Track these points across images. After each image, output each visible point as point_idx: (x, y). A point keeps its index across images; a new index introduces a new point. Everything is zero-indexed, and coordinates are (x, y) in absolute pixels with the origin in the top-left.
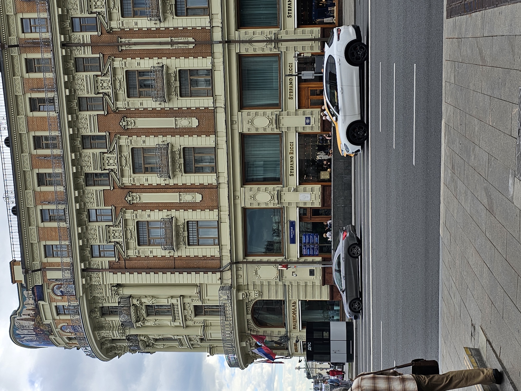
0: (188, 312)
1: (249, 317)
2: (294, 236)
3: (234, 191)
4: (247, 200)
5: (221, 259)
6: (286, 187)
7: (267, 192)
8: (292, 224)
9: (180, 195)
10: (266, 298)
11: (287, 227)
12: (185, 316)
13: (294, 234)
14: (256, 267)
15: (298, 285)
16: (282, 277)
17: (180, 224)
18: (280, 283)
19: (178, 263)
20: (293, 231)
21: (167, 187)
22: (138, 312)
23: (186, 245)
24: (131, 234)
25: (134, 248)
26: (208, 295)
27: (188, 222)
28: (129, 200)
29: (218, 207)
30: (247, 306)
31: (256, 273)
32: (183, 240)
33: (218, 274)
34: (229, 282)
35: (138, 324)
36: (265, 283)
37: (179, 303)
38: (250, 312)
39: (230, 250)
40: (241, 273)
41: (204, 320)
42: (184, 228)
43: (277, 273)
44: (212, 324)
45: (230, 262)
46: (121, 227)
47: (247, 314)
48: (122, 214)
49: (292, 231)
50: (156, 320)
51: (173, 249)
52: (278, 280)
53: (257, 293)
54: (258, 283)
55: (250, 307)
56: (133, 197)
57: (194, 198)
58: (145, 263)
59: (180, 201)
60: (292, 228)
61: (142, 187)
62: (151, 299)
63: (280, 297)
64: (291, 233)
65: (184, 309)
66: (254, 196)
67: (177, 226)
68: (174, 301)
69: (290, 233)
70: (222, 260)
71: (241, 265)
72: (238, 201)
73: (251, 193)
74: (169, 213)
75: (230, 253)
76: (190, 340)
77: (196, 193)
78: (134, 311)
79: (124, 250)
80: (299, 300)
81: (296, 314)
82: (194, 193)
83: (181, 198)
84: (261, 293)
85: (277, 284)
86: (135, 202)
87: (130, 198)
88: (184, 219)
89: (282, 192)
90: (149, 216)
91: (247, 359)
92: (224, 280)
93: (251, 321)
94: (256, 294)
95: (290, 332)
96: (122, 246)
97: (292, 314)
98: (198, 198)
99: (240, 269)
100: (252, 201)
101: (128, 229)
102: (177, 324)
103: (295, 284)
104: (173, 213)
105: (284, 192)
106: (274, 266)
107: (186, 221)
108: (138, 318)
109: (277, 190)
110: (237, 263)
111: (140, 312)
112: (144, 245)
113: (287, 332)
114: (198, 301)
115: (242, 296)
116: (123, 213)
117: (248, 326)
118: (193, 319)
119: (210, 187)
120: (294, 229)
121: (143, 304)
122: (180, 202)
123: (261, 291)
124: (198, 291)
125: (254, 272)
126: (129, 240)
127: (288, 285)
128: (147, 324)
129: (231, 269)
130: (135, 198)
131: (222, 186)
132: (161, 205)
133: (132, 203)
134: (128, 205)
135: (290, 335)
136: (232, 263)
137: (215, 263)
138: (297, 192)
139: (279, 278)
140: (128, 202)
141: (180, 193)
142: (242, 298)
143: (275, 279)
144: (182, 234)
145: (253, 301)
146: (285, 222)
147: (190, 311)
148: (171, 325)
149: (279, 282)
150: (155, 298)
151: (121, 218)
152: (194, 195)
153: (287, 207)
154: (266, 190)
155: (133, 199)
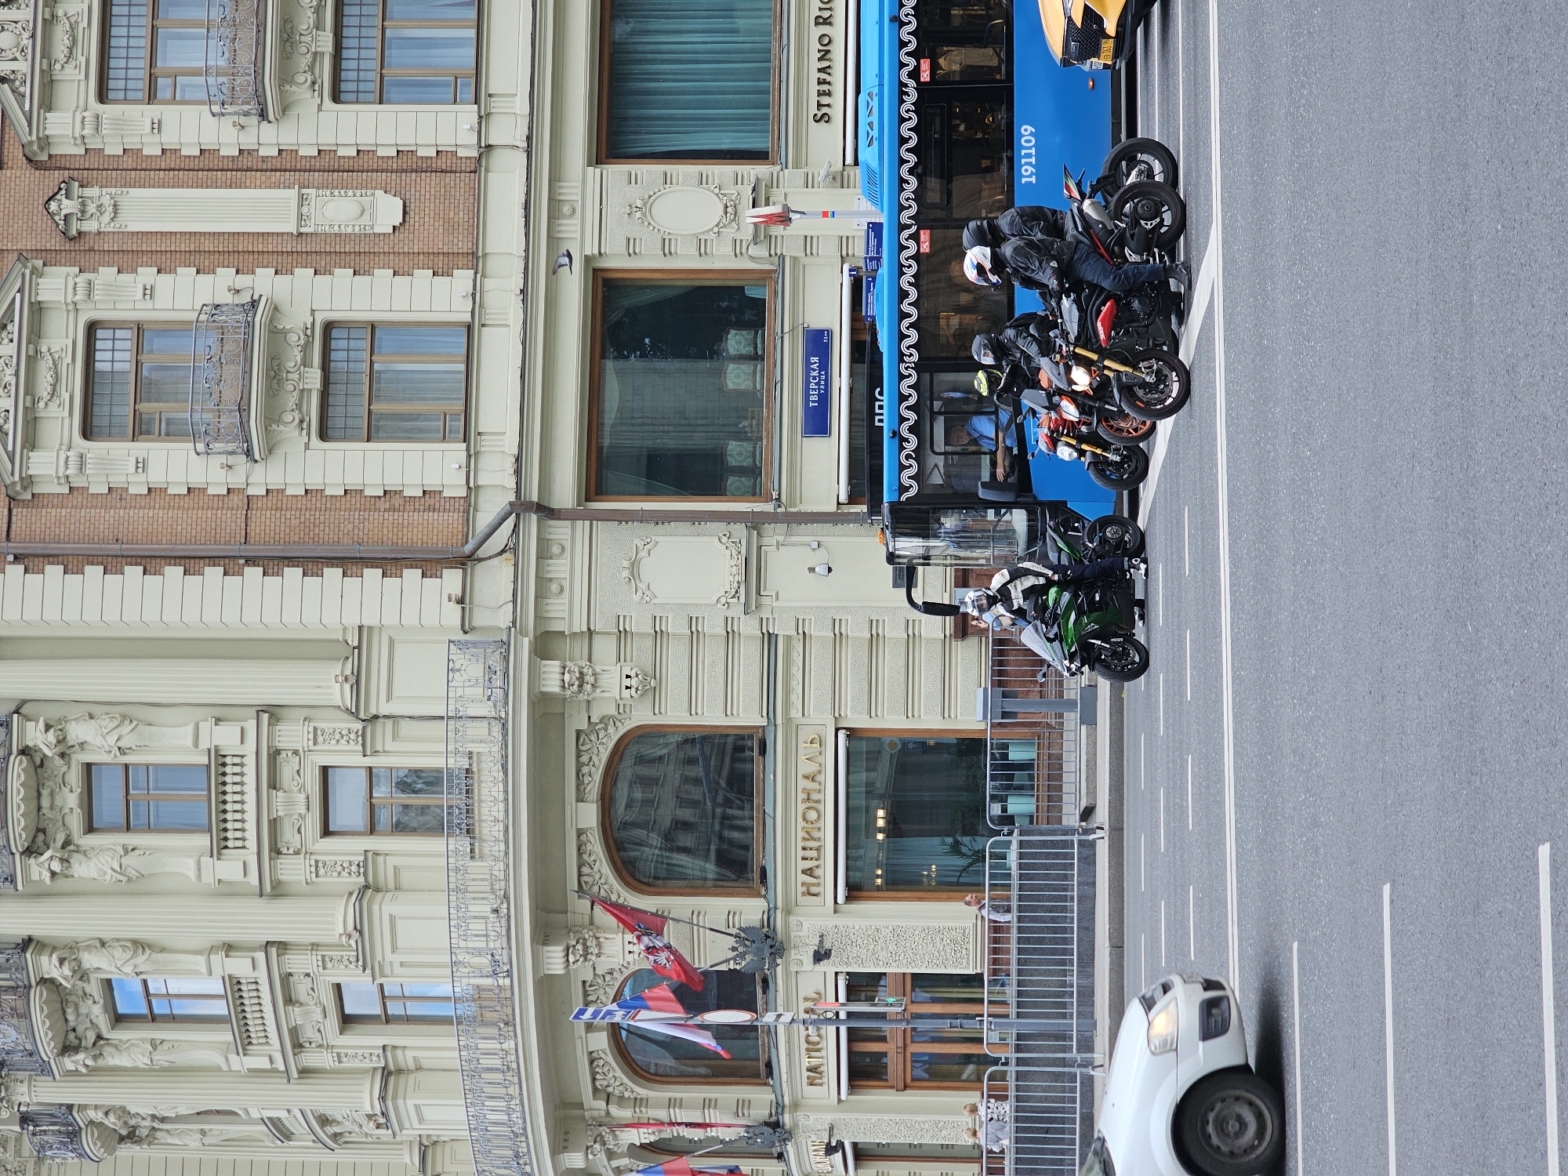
0: (290, 803)
1: (589, 815)
2: (825, 399)
3: (555, 178)
4: (610, 222)
5: (468, 504)
6: (797, 166)
7: (709, 190)
8: (818, 343)
9: (302, 200)
10: (675, 714)
11: (790, 356)
12: (274, 823)
13: (826, 389)
14: (636, 541)
15: (838, 638)
16: (758, 593)
17: (288, 327)
18: (748, 627)
19: (264, 524)
20: (820, 375)
21: (246, 162)
22: (45, 792)
23: (309, 435)
24: (57, 378)
25: (61, 444)
26: (396, 693)
27: (329, 327)
28: (63, 213)
29: (474, 259)
30: (578, 756)
31: (634, 566)
32: (299, 406)
33: (452, 579)
34: (504, 618)
35: (39, 869)
36: (676, 626)
37: (250, 747)
38: (593, 788)
39: (518, 459)
40: (558, 568)
41: (366, 851)
42: (306, 348)
43: (734, 571)
44: (406, 879)
45: (513, 499)
46: (11, 341)
47: (580, 799)
48: (23, 275)
49: (815, 374)
50: (126, 851)
51: (249, 453)
52: (737, 611)
53: (633, 674)
54: (640, 624)
55: (595, 758)
56: (83, 204)
57: (366, 216)
58: (106, 520)
59: (299, 225)
60: (816, 359)
61: (129, 162)
62: (116, 723)
63: (747, 715)
64: (811, 385)
65: (273, 785)
66: (645, 204)
67: (275, 333)
68: (226, 737)
69: (807, 383)
70: (476, 510)
71: (560, 530)
72: (570, 229)
73: (635, 194)
74: (243, 281)
75: (518, 472)
77: (379, 193)
78: (23, 807)
79: (10, 448)
80: (837, 730)
81: (821, 807)
82: (369, 192)
83: (305, 210)
84: (651, 687)
85: (730, 635)
86: (90, 226)
87: (68, 206)
88: (313, 311)
89: (775, 189)
90: (149, 292)
92: (476, 611)
93: (596, 847)
94: (627, 682)
95: (788, 912)
96: (7, 434)
97: (801, 807)
98: (387, 211)
99: (555, 550)
100: (635, 230)
101: (44, 349)
102: (229, 868)
103: (820, 632)
104: (264, 282)
105: (783, 190)
106: (724, 540)
107: (320, 318)
108: (41, 837)
109: (753, 180)
110: (546, 511)
111: (52, 794)
112: (110, 435)
113: (771, 911)
114: (343, 742)
116: (28, 272)
117: (580, 875)
118: (311, 848)
119: (442, 165)
120: (825, 365)
121: (74, 757)
122: (302, 230)
123: (651, 672)
124: (348, 672)
125: (626, 564)
126: (42, 405)
127: (788, 638)
128: (83, 869)
129: (511, 549)
130: (91, 208)
131: (498, 159)
132: (208, 245)
133: (80, 233)
134: (55, 242)
135: (786, 925)
136: (520, 507)
137: (439, 529)
138: (845, 190)
139: (742, 599)
140: (58, 225)
141: (304, 191)
142: (559, 683)
143: (723, 600)
144: (296, 376)
145: (611, 729)
146: (786, 329)
147: (302, 796)
148: (199, 877)
149: (742, 616)
150: (135, 723)
151: (18, 296)
152: (366, 201)
153: (795, 259)
154: (701, 180)
155: (83, 212)
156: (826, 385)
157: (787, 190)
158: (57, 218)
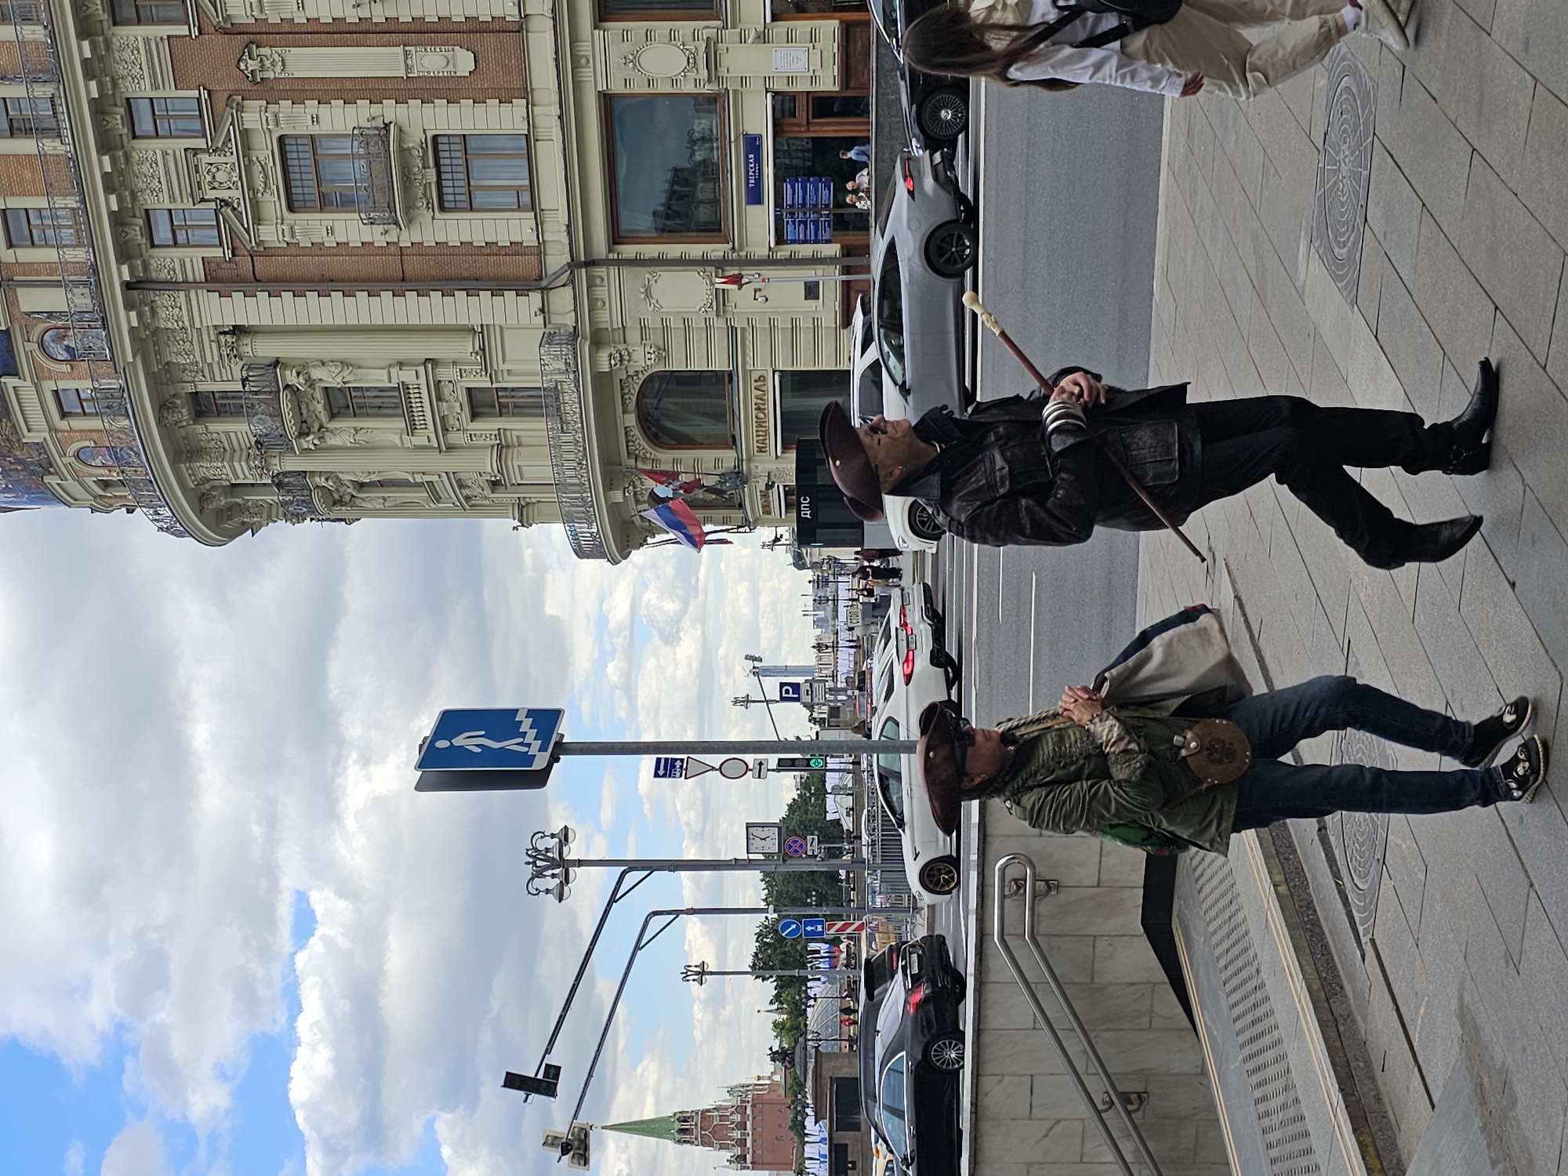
0: (451, 408)
1: (631, 420)
2: (759, 181)
3: (574, 40)
4: (613, 70)
5: (540, 251)
6: (734, 27)
7: (676, 45)
8: (753, 144)
9: (406, 54)
10: (677, 365)
11: (736, 155)
12: (443, 419)
13: (759, 176)
14: (648, 275)
15: (772, 329)
16: (724, 305)
17: (411, 146)
18: (719, 323)
19: (413, 266)
20: (755, 166)
21: (365, 26)
22: (303, 407)
23: (433, 211)
24: (266, 177)
25: (277, 219)
26: (508, 357)
27: (435, 138)
28: (250, 70)
29: (526, 92)
30: (622, 389)
31: (648, 294)
32: (425, 194)
33: (535, 298)
34: (570, 321)
35: (308, 442)
36: (676, 323)
37: (423, 380)
38: (632, 406)
39: (568, 226)
40: (601, 292)
41: (499, 429)
42: (424, 158)
43: (709, 292)
44: (524, 441)
45: (569, 260)
46: (232, 153)
47: (625, 412)
48: (232, 114)
49: (752, 165)
50: (356, 431)
51: (396, 223)
52: (712, 314)
53: (652, 351)
54: (653, 322)
55: (632, 391)
56: (262, 60)
57: (451, 64)
58: (313, 266)
59: (407, 73)
60: (752, 156)
61: (286, 28)
62: (340, 369)
63: (720, 364)
64: (751, 173)
65: (439, 399)
66: (635, 58)
67: (403, 152)
68: (407, 376)
69: (747, 172)
70: (545, 254)
71: (601, 271)
72: (587, 74)
73: (627, 47)
74: (376, 109)
75: (569, 233)
76: (462, 486)
77: (457, 48)
78: (290, 406)
79: (246, 226)
80: (774, 372)
81: (766, 411)
82: (450, 48)
83: (409, 62)
84: (663, 352)
85: (708, 328)
86: (270, 75)
87: (253, 65)
88: (424, 130)
89: (720, 44)
90: (316, 119)
91: (628, 536)
92: (552, 316)
93: (636, 432)
94: (648, 356)
95: (749, 460)
96: (241, 213)
97: (754, 412)
98: (464, 62)
99: (598, 281)
100: (629, 73)
101: (254, 159)
102: (420, 440)
103: (761, 324)
104: (389, 110)
105: (726, 45)
106: (701, 274)
107: (430, 134)
108: (304, 425)
109: (705, 37)
110: (590, 263)
111: (307, 406)
112: (306, 208)
113: (740, 460)
114: (478, 376)
115: (608, 363)
116: (234, 111)
117: (627, 446)
118: (466, 427)
119: (498, 27)
120: (758, 160)
121: (317, 385)
122: (410, 75)
123: (662, 347)
124: (477, 348)
125: (642, 290)
126: (260, 195)
127: (743, 329)
128: (332, 441)
129: (572, 281)
130: (267, 64)
131: (534, 24)
132: (349, 85)
133: (262, 79)
134: (247, 86)
135: (749, 468)
136: (574, 265)
137: (524, 266)
138: (767, 45)
139: (715, 308)
140: (248, 77)
141: (407, 48)
142: (608, 366)
143: (703, 309)
144: (420, 177)
145: (640, 376)
146: (732, 139)
147: (458, 404)
148: (403, 444)
149: (715, 318)
150: (351, 368)
151: (231, 127)
152: (449, 54)
153: (735, 91)
154: (672, 37)
155: (262, 66)
156: (759, 173)
157: (729, 46)
158: (246, 72)
